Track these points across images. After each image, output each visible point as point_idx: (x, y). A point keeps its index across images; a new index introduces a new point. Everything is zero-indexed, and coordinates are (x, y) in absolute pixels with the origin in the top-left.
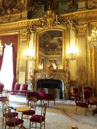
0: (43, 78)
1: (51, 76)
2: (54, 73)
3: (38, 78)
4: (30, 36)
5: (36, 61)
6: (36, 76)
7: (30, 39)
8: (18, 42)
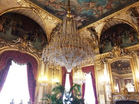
0: (120, 100)
1: (126, 98)
2: (129, 95)
3: (115, 100)
4: (103, 66)
5: (111, 85)
6: (113, 98)
7: (104, 68)
8: (95, 71)
